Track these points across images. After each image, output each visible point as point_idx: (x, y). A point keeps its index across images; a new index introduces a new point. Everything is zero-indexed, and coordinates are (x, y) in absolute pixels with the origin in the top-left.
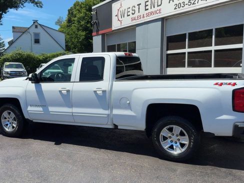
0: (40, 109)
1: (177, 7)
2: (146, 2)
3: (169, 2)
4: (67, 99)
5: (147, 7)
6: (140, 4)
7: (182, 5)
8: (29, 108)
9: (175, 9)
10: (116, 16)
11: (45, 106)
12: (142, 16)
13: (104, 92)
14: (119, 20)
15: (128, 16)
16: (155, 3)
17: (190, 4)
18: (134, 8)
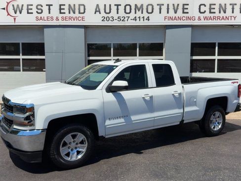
0: (122, 120)
1: (105, 20)
2: (60, 5)
3: (95, 13)
4: (150, 105)
5: (62, 11)
6: (52, 5)
7: (111, 19)
8: (108, 122)
9: (103, 20)
10: (4, 9)
11: (127, 116)
12: (55, 18)
13: (180, 94)
14: (9, 14)
15: (28, 13)
16: (75, 9)
17: (119, 20)
18: (39, 7)
